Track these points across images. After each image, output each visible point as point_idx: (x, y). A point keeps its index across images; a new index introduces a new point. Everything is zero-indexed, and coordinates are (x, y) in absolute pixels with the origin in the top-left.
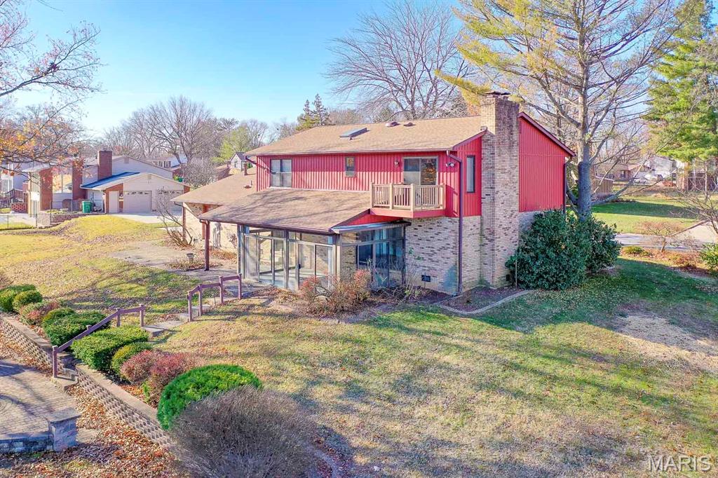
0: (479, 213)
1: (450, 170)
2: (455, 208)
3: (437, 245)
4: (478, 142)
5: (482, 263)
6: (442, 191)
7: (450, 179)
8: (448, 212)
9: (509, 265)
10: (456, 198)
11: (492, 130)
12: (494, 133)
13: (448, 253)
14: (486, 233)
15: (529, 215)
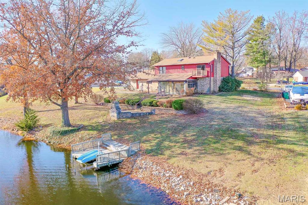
0: (213, 77)
1: (208, 67)
2: (209, 75)
3: (205, 83)
4: (213, 61)
5: (214, 87)
6: (206, 72)
7: (208, 69)
8: (208, 76)
9: (219, 88)
10: (209, 73)
11: (216, 59)
12: (217, 59)
13: (208, 85)
14: (215, 81)
15: (222, 78)
